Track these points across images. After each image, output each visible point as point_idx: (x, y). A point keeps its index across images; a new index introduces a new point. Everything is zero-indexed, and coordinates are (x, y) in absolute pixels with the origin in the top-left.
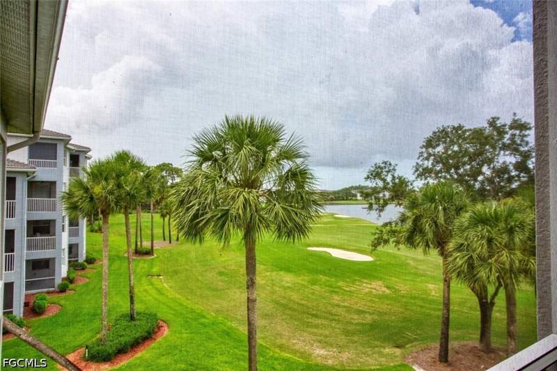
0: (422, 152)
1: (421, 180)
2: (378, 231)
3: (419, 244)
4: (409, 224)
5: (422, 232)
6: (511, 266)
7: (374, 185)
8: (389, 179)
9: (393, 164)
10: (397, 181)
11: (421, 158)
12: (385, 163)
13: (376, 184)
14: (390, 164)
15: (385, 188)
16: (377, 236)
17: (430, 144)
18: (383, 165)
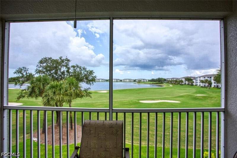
0: (38, 65)
1: (38, 74)
2: (20, 93)
3: (33, 96)
4: (30, 90)
5: (35, 92)
6: (59, 100)
7: (18, 76)
8: (25, 74)
9: (27, 68)
10: (28, 74)
11: (38, 67)
12: (24, 68)
13: (19, 75)
14: (26, 68)
15: (22, 77)
16: (19, 95)
17: (41, 62)
18: (22, 68)
